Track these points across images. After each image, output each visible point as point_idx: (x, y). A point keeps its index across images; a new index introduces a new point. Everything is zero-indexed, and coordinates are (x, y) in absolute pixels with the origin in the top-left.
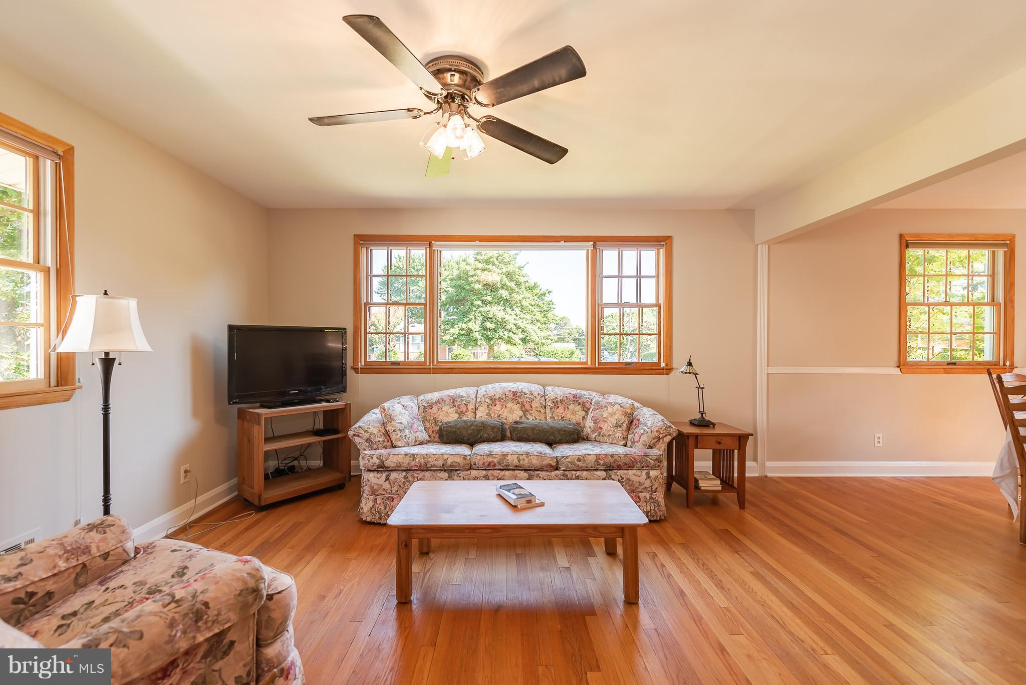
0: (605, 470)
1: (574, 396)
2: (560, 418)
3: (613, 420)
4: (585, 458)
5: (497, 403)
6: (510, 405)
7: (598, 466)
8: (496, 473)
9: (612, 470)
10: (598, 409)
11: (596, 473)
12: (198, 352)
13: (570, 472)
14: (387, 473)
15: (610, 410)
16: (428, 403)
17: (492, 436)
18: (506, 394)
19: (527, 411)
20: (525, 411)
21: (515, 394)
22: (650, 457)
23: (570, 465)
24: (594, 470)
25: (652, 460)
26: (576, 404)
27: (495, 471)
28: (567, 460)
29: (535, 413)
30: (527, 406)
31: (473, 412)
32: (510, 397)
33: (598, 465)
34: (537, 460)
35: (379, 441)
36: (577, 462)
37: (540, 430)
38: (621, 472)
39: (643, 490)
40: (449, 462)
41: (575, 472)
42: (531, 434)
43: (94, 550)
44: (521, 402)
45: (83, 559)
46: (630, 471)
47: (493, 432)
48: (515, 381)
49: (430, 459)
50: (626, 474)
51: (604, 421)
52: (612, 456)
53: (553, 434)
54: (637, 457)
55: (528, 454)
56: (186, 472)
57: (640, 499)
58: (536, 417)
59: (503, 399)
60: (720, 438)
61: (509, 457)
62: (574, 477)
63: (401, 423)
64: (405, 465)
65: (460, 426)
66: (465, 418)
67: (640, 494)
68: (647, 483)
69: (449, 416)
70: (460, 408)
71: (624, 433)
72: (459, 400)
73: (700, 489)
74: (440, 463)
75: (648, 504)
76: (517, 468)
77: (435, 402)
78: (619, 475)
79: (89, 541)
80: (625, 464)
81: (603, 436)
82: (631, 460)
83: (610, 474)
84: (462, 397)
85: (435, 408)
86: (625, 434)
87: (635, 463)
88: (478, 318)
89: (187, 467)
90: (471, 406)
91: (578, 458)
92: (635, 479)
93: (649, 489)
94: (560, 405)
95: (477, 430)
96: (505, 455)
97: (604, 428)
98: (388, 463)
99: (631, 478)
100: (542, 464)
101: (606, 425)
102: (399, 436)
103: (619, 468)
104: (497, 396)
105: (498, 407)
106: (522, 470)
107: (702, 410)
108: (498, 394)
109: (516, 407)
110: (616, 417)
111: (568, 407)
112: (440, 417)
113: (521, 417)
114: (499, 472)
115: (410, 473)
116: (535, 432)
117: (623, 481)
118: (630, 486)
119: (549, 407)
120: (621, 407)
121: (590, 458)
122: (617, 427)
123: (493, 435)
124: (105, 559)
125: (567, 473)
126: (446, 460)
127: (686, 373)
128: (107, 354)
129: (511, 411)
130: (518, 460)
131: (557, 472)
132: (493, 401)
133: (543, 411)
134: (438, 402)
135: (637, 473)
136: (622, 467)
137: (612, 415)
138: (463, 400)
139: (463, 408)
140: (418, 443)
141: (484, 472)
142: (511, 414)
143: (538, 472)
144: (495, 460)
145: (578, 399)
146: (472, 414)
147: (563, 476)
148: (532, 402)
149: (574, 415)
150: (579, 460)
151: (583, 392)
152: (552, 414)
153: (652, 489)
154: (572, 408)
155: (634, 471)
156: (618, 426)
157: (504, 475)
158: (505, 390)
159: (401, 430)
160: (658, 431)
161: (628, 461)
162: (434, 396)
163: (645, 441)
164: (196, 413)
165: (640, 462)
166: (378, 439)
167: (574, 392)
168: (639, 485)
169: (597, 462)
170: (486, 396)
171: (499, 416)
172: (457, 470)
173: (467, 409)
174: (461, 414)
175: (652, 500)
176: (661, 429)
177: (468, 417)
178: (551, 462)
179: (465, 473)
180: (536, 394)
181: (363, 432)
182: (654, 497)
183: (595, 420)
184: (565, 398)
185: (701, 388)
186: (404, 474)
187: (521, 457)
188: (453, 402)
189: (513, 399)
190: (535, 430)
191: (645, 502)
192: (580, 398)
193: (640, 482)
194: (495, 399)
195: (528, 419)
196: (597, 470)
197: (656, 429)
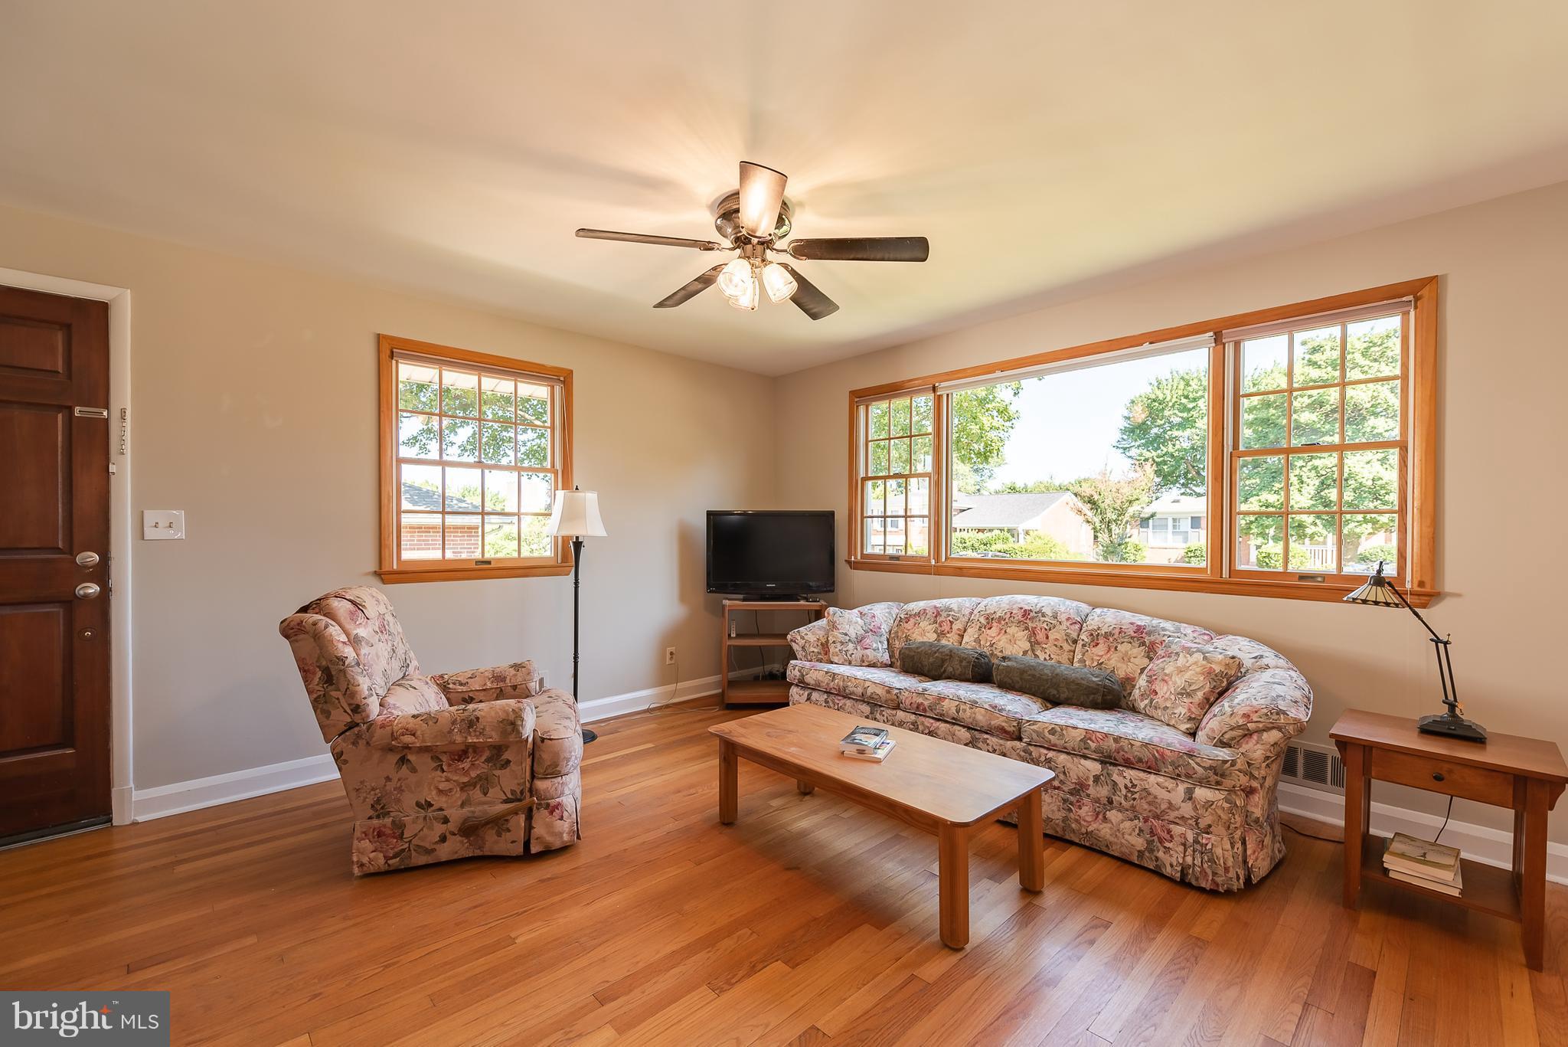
0: (1102, 762)
1: (1138, 630)
2: (1096, 663)
3: (1179, 681)
4: (1064, 732)
5: (995, 624)
6: (1013, 630)
7: (1086, 751)
8: (928, 722)
9: (1115, 765)
10: (1163, 657)
11: (1083, 761)
12: (684, 538)
13: (1038, 748)
14: (810, 691)
15: (1181, 661)
16: (907, 614)
17: (958, 672)
18: (1012, 613)
19: (1038, 644)
20: (1034, 643)
21: (1026, 613)
22: (1198, 760)
23: (1035, 736)
24: (1081, 756)
25: (1200, 766)
26: (1136, 644)
27: (927, 719)
28: (1032, 727)
29: (1050, 648)
30: (1041, 636)
31: (959, 635)
32: (1016, 618)
33: (1085, 749)
34: (984, 716)
35: (813, 652)
36: (1047, 734)
37: (1034, 676)
38: (1133, 773)
39: (1177, 821)
40: (869, 691)
41: (1045, 751)
42: (1018, 679)
43: (508, 681)
44: (1032, 627)
45: (501, 684)
46: (1153, 776)
47: (960, 665)
48: (1039, 594)
49: (849, 684)
50: (1141, 780)
51: (1163, 680)
52: (1117, 739)
53: (1056, 686)
54: (1168, 753)
55: (974, 704)
56: (672, 653)
57: (1171, 836)
58: (1052, 656)
59: (1005, 620)
60: (1446, 766)
61: (946, 703)
62: (1043, 759)
63: (846, 634)
64: (824, 685)
65: (922, 651)
66: (944, 642)
67: (1171, 826)
68: (1187, 810)
69: (924, 634)
70: (941, 626)
71: (1193, 710)
72: (944, 614)
73: (1388, 876)
74: (860, 690)
75: (1190, 851)
76: (955, 722)
77: (915, 615)
78: (1128, 777)
79: (507, 673)
80: (1140, 760)
81: (1156, 708)
82: (1154, 755)
83: (1109, 772)
84: (951, 610)
85: (912, 621)
86: (1196, 711)
87: (1160, 764)
88: (1309, 481)
89: (673, 649)
90: (957, 626)
91: (1053, 728)
92: (1162, 794)
93: (1190, 822)
94: (1101, 641)
95: (942, 659)
96: (941, 699)
97: (1160, 693)
98: (808, 679)
99: (1152, 790)
100: (990, 724)
101: (1165, 688)
102: (837, 650)
103: (1128, 764)
104: (998, 614)
105: (993, 632)
106: (964, 727)
107: (1451, 698)
108: (1000, 612)
109: (1022, 635)
110: (1187, 676)
111: (1116, 647)
112: (915, 635)
113: (1025, 653)
114: (932, 721)
115: (832, 697)
116: (1026, 676)
117: (1135, 790)
118: (1149, 803)
119: (1082, 643)
120: (1205, 658)
121: (1074, 733)
122: (1182, 694)
123: (960, 670)
124: (515, 690)
125: (1031, 748)
126: (866, 689)
127: (1365, 602)
128: (577, 538)
129: (1012, 641)
130: (956, 710)
131: (1017, 744)
132: (990, 620)
133: (1066, 647)
134: (918, 614)
135: (1166, 784)
136: (1133, 764)
137: (1180, 671)
138: (949, 615)
139: (946, 627)
140: (867, 664)
141: (913, 717)
142: (1012, 646)
143: (986, 736)
144: (926, 703)
145: (1144, 635)
146: (957, 637)
147: (1024, 751)
148: (1050, 630)
149: (1124, 662)
150: (1053, 732)
151: (1165, 624)
152: (1083, 655)
153: (1197, 824)
154: (1123, 650)
155: (1161, 779)
156: (1185, 693)
157: (938, 728)
158: (1014, 606)
159: (842, 643)
160: (1246, 716)
161: (1146, 755)
162: (915, 606)
163: (1213, 730)
164: (683, 598)
165: (1172, 763)
166: (812, 649)
167: (1142, 620)
168: (1169, 808)
169: (1085, 743)
170: (982, 613)
171: (991, 645)
172: (881, 706)
173: (951, 628)
174: (941, 634)
175: (1198, 847)
176: (1256, 712)
177: (949, 641)
178: (1004, 724)
179: (889, 711)
180: (1062, 617)
181: (799, 638)
182: (1204, 841)
183: (1151, 677)
184: (1117, 631)
185: (1441, 642)
186: (825, 696)
187: (962, 707)
188: (936, 617)
189: (1020, 622)
190: (1025, 674)
191: (1184, 845)
192: (1149, 634)
193: (1170, 803)
194: (992, 619)
195: (1036, 656)
196: (1085, 757)
197: (1245, 710)
